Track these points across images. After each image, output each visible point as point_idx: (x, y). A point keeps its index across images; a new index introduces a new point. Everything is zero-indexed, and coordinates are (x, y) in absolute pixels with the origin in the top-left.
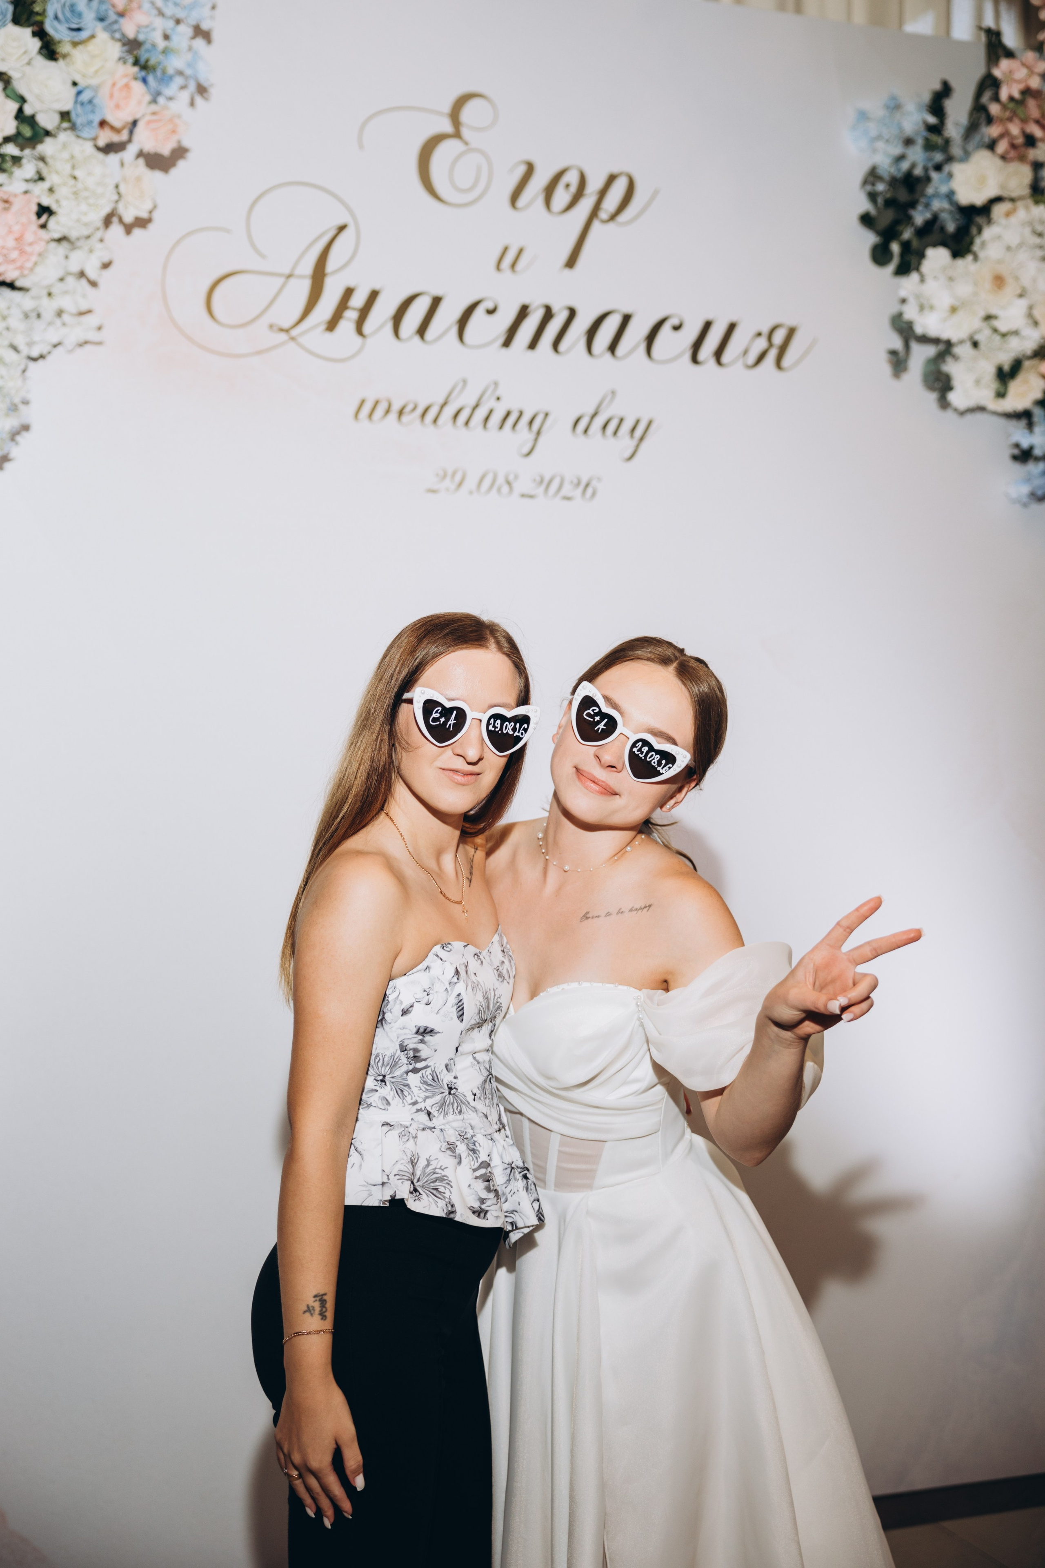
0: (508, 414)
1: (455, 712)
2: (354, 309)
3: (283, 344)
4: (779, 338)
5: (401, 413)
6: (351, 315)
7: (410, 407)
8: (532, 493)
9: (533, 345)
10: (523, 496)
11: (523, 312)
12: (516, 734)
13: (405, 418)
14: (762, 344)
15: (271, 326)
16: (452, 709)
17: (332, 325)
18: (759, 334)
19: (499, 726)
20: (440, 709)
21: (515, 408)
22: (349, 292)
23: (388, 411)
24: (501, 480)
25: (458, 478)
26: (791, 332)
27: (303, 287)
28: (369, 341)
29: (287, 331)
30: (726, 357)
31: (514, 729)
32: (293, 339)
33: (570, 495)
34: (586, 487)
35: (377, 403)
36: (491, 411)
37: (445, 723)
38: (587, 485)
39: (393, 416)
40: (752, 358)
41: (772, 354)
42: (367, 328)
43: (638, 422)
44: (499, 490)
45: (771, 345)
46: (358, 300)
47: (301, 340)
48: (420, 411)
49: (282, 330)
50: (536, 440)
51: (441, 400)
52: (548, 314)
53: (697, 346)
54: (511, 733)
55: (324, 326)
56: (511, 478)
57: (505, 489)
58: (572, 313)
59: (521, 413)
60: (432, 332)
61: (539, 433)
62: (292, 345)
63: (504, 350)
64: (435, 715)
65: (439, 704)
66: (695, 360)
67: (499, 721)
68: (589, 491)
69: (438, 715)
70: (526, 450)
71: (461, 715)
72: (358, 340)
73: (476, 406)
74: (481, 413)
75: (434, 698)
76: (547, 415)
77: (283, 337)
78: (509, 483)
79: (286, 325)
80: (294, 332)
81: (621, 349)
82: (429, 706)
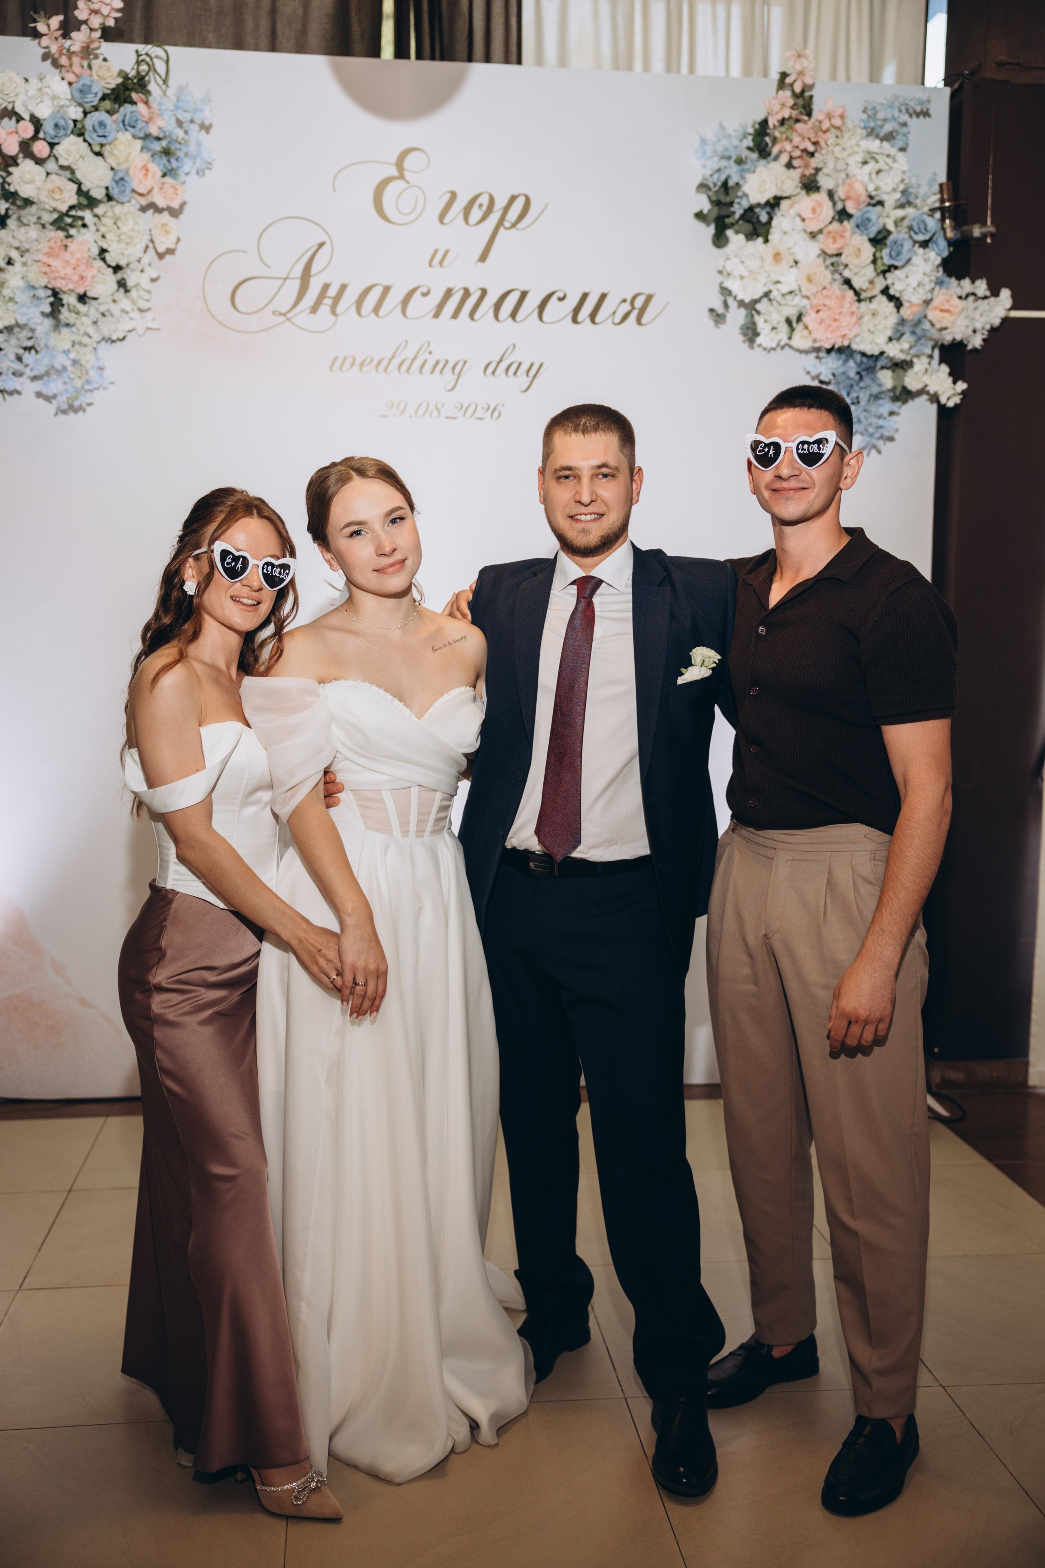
0: (437, 363)
1: (241, 559)
2: (330, 298)
3: (282, 323)
4: (639, 303)
5: (362, 365)
6: (328, 302)
7: (369, 360)
8: (455, 416)
9: (455, 315)
10: (447, 418)
11: (449, 293)
12: (281, 576)
13: (365, 369)
14: (626, 307)
15: (274, 312)
16: (239, 557)
17: (314, 309)
18: (624, 301)
19: (270, 570)
20: (232, 556)
21: (442, 358)
22: (326, 287)
23: (353, 364)
24: (432, 407)
25: (401, 407)
26: (649, 298)
27: (294, 286)
28: (339, 318)
29: (284, 315)
30: (598, 319)
31: (280, 573)
32: (288, 319)
33: (482, 416)
34: (494, 411)
35: (345, 359)
36: (425, 361)
37: (235, 566)
38: (494, 410)
39: (356, 368)
40: (618, 318)
41: (635, 313)
42: (339, 309)
43: (532, 365)
44: (431, 415)
45: (633, 308)
46: (332, 292)
47: (293, 320)
48: (375, 363)
49: (281, 314)
50: (457, 380)
51: (390, 355)
52: (467, 294)
53: (577, 310)
54: (278, 575)
55: (308, 311)
56: (439, 406)
57: (435, 413)
58: (484, 292)
59: (447, 362)
60: (384, 310)
61: (459, 375)
62: (288, 323)
63: (434, 320)
64: (228, 560)
65: (231, 553)
66: (575, 320)
67: (270, 567)
68: (496, 414)
69: (230, 560)
70: (450, 386)
71: (245, 561)
72: (333, 318)
73: (415, 358)
74: (418, 363)
75: (228, 549)
76: (465, 362)
77: (282, 318)
78: (437, 409)
79: (284, 311)
80: (289, 315)
81: (520, 316)
82: (225, 554)
